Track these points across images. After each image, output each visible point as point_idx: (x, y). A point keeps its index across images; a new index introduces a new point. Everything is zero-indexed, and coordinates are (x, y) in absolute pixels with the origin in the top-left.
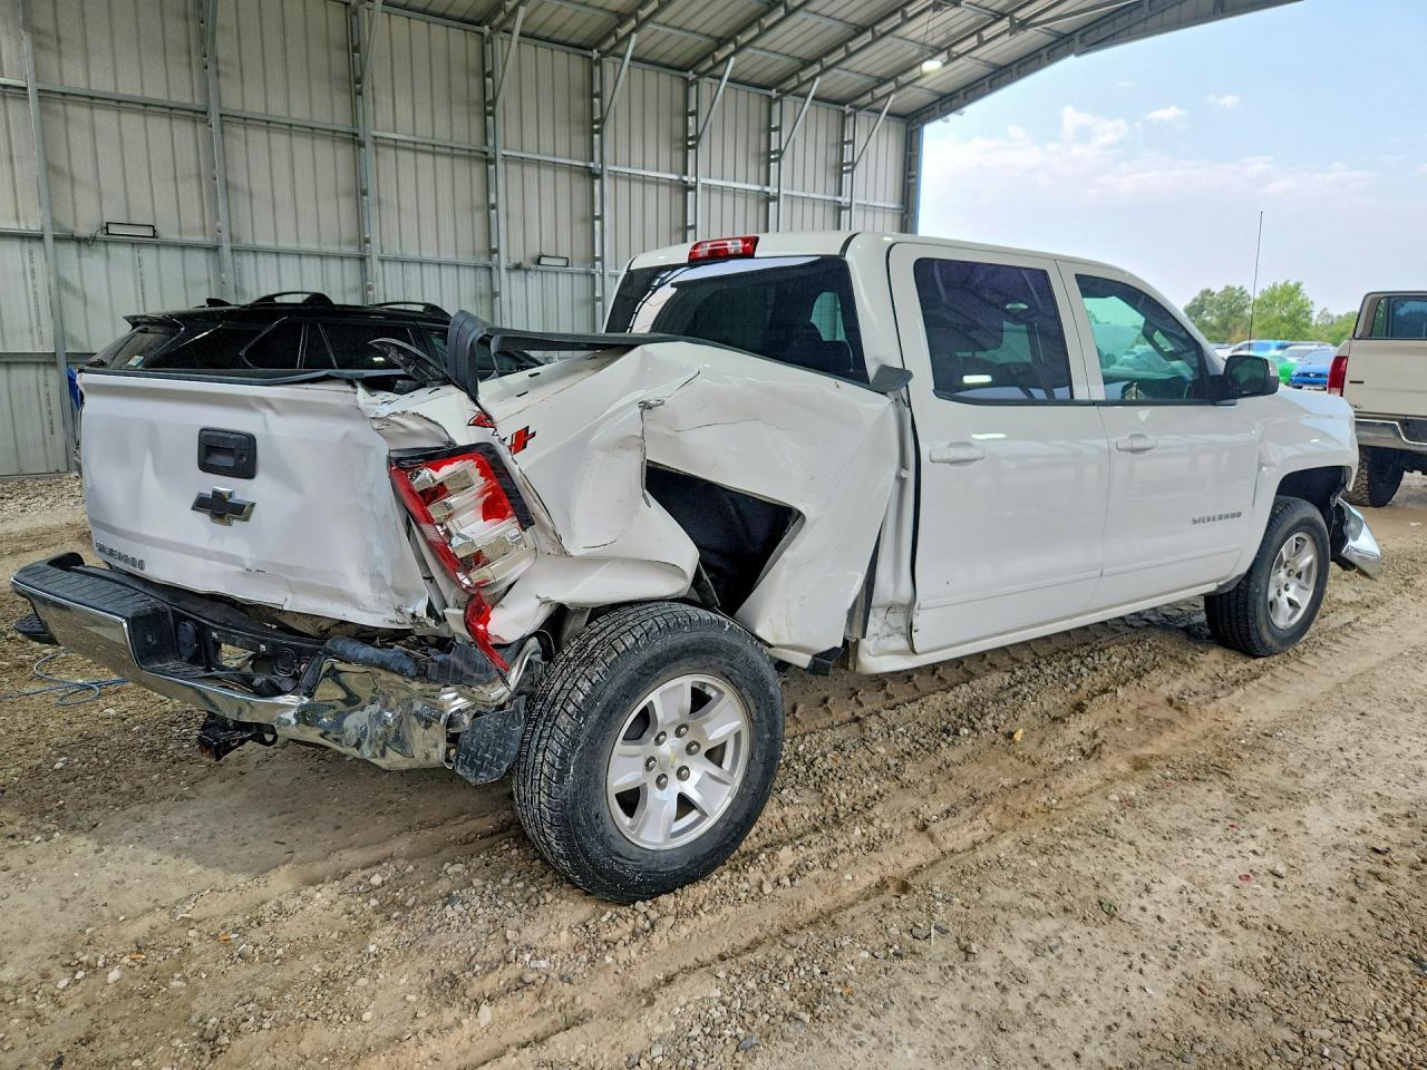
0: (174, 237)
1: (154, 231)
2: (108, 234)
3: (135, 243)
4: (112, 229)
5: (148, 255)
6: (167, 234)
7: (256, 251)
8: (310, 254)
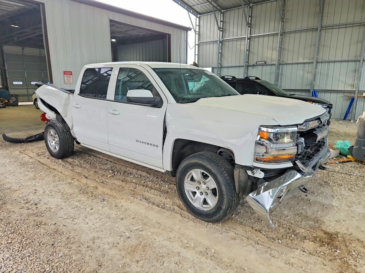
0: (270, 63)
1: (265, 62)
2: (257, 64)
3: (262, 65)
4: (258, 63)
5: (265, 67)
6: (269, 62)
7: (287, 64)
8: (300, 63)
